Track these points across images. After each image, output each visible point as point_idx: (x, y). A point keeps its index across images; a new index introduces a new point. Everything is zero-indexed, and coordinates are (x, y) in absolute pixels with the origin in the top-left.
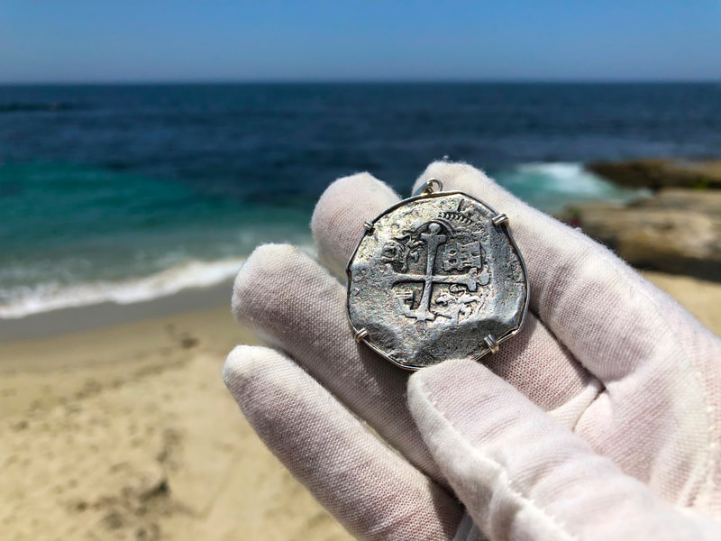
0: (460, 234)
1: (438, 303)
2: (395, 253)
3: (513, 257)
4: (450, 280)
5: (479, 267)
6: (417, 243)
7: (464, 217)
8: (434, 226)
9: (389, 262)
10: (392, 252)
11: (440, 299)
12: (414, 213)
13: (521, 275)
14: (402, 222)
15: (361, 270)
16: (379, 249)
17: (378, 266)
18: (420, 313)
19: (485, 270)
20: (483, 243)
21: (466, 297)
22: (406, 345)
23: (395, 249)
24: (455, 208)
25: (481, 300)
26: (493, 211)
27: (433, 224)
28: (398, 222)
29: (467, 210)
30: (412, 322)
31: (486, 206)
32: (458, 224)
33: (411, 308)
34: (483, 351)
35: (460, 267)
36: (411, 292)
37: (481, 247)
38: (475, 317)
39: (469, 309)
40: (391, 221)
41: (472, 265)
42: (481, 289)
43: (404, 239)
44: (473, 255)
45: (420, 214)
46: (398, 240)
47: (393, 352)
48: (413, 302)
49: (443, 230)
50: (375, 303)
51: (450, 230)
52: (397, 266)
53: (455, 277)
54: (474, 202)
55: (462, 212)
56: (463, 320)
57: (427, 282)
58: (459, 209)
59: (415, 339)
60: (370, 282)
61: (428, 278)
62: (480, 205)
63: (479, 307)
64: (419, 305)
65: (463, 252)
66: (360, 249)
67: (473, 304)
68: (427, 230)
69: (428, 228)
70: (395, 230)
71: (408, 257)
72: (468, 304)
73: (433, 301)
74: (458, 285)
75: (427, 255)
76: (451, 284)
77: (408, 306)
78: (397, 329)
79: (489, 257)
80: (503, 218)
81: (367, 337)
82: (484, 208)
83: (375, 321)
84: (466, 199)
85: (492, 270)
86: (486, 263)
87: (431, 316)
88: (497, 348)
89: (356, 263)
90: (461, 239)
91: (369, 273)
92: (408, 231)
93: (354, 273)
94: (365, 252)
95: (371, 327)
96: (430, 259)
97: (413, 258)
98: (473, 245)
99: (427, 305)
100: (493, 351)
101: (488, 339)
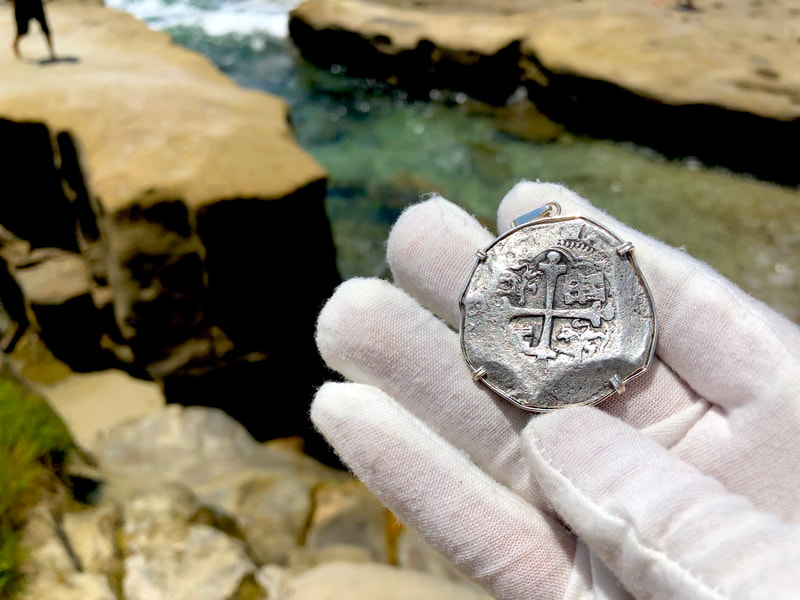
0: (581, 263)
1: (560, 340)
2: (511, 285)
3: (640, 289)
4: (572, 315)
5: (603, 300)
6: (535, 274)
7: (585, 245)
8: (553, 255)
9: (506, 295)
10: (508, 283)
11: (562, 336)
12: (531, 240)
13: (648, 309)
14: (518, 251)
15: (476, 304)
16: (494, 281)
17: (493, 299)
18: (542, 350)
19: (610, 304)
20: (608, 275)
21: (590, 334)
22: (527, 385)
23: (511, 281)
24: (575, 236)
25: (607, 337)
26: (616, 238)
27: (552, 253)
28: (514, 250)
29: (589, 237)
30: (532, 360)
31: (609, 233)
32: (580, 253)
33: (531, 346)
34: (609, 392)
35: (583, 299)
36: (530, 327)
37: (605, 278)
38: (599, 356)
39: (594, 346)
40: (506, 249)
41: (595, 298)
42: (605, 324)
43: (520, 269)
44: (597, 286)
45: (538, 241)
46: (514, 270)
47: (514, 393)
48: (533, 339)
49: (562, 259)
50: (492, 339)
51: (570, 259)
52: (514, 299)
53: (577, 311)
54: (596, 228)
55: (585, 240)
56: (587, 359)
57: (547, 317)
58: (580, 236)
59: (536, 378)
60: (486, 317)
61: (548, 312)
62: (603, 231)
63: (603, 344)
64: (539, 342)
65: (586, 283)
66: (473, 280)
67: (598, 342)
68: (546, 259)
69: (546, 258)
70: (510, 259)
71: (525, 289)
72: (592, 341)
73: (554, 337)
74: (581, 319)
75: (545, 287)
76: (573, 318)
77: (527, 344)
78: (516, 368)
79: (614, 289)
80: (628, 247)
81: (485, 376)
82: (607, 235)
83: (493, 359)
84: (588, 225)
85: (617, 304)
86: (610, 296)
87: (553, 354)
88: (624, 389)
89: (470, 295)
90: (583, 268)
91: (484, 306)
92: (525, 261)
93: (467, 307)
94: (479, 283)
95: (489, 365)
96: (550, 290)
97: (531, 290)
98: (597, 277)
99: (547, 342)
100: (619, 392)
101: (615, 380)
